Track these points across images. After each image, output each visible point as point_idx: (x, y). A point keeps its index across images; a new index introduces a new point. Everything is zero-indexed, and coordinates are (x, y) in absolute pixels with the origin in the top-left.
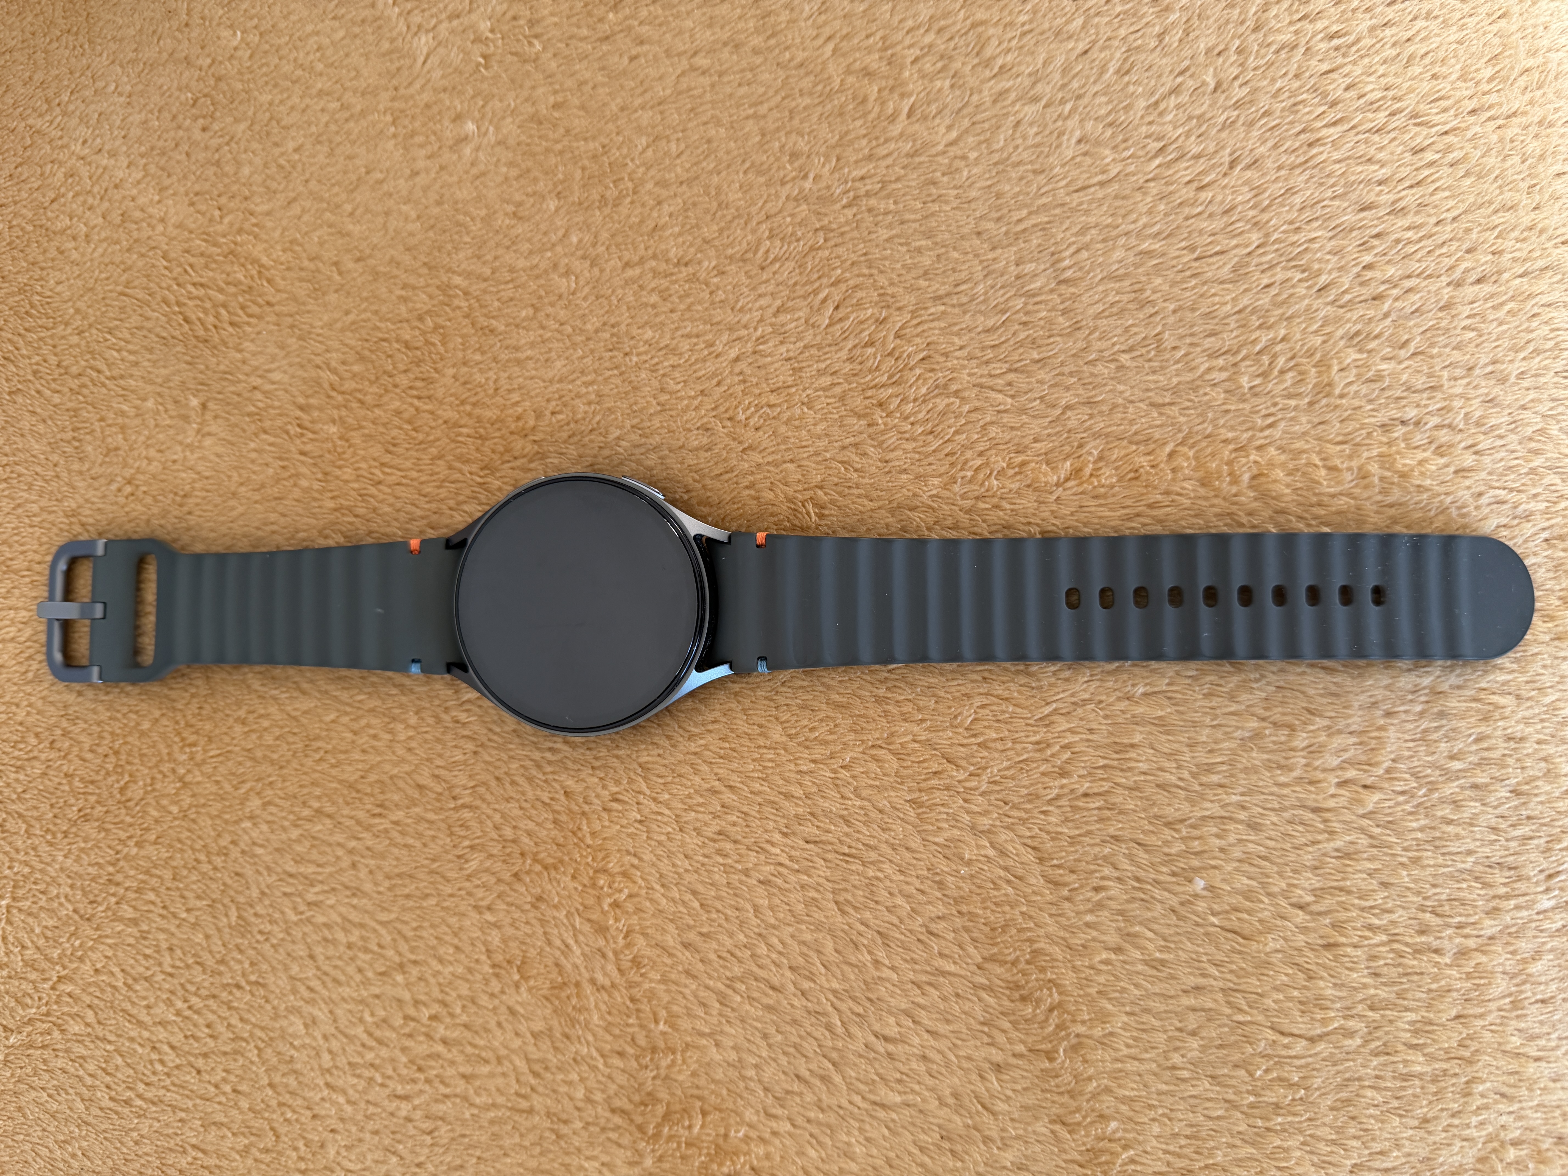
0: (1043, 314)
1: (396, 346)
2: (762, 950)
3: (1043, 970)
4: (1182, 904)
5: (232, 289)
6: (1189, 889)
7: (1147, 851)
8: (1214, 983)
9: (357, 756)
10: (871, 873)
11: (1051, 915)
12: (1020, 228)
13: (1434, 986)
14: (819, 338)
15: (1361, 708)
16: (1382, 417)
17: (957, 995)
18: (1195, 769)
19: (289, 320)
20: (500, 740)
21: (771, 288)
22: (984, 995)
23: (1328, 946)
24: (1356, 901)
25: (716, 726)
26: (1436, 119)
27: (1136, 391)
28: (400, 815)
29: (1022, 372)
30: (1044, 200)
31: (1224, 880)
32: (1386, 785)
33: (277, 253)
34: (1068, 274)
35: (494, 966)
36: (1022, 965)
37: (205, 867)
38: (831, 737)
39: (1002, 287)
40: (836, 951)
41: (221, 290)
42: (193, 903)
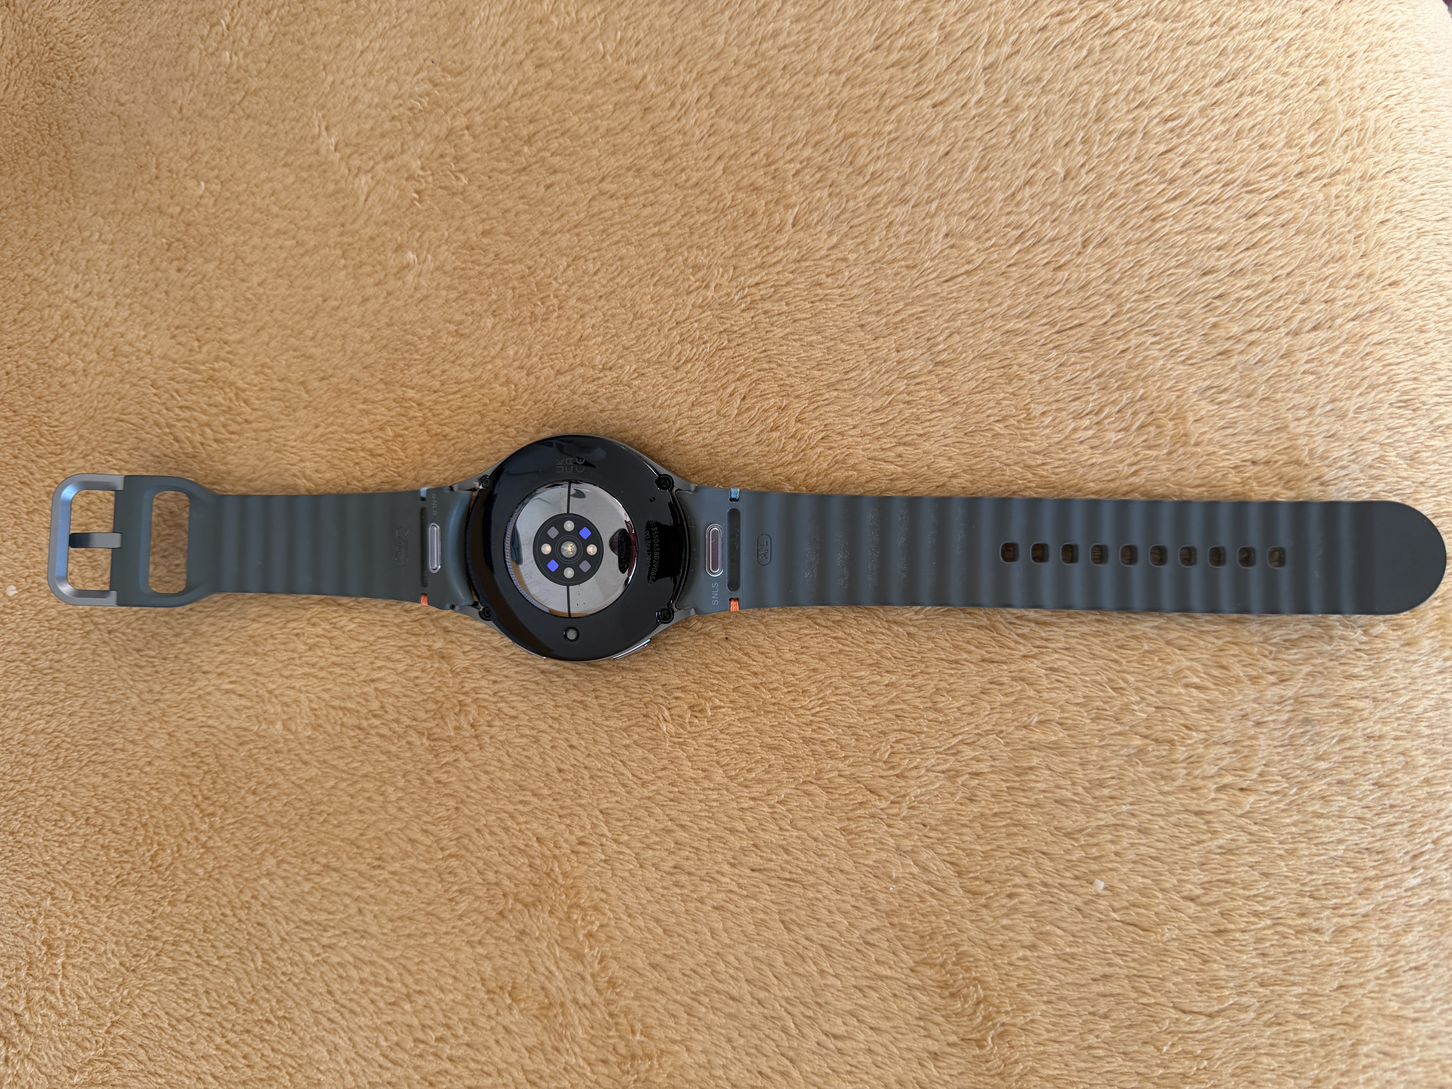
0: (924, 393)
1: (362, 454)
2: (721, 967)
3: (968, 970)
4: (1086, 903)
5: (214, 410)
6: (1091, 890)
7: (1051, 860)
8: (1120, 971)
9: (356, 816)
10: (811, 895)
11: (972, 921)
12: (897, 319)
13: (1317, 962)
14: (730, 426)
15: (1233, 720)
16: (1234, 460)
17: (895, 995)
18: (1087, 785)
19: (266, 435)
20: (478, 797)
21: (685, 386)
22: (918, 994)
23: (1219, 932)
24: (1241, 892)
25: (664, 773)
26: (1266, 185)
27: (1011, 455)
28: (396, 866)
29: (910, 445)
30: (918, 292)
31: (1121, 880)
32: (1260, 787)
33: (251, 377)
34: (944, 356)
35: (489, 992)
36: (950, 967)
37: (232, 920)
38: (767, 776)
39: (887, 372)
40: (786, 963)
41: (204, 412)
42: (223, 951)
